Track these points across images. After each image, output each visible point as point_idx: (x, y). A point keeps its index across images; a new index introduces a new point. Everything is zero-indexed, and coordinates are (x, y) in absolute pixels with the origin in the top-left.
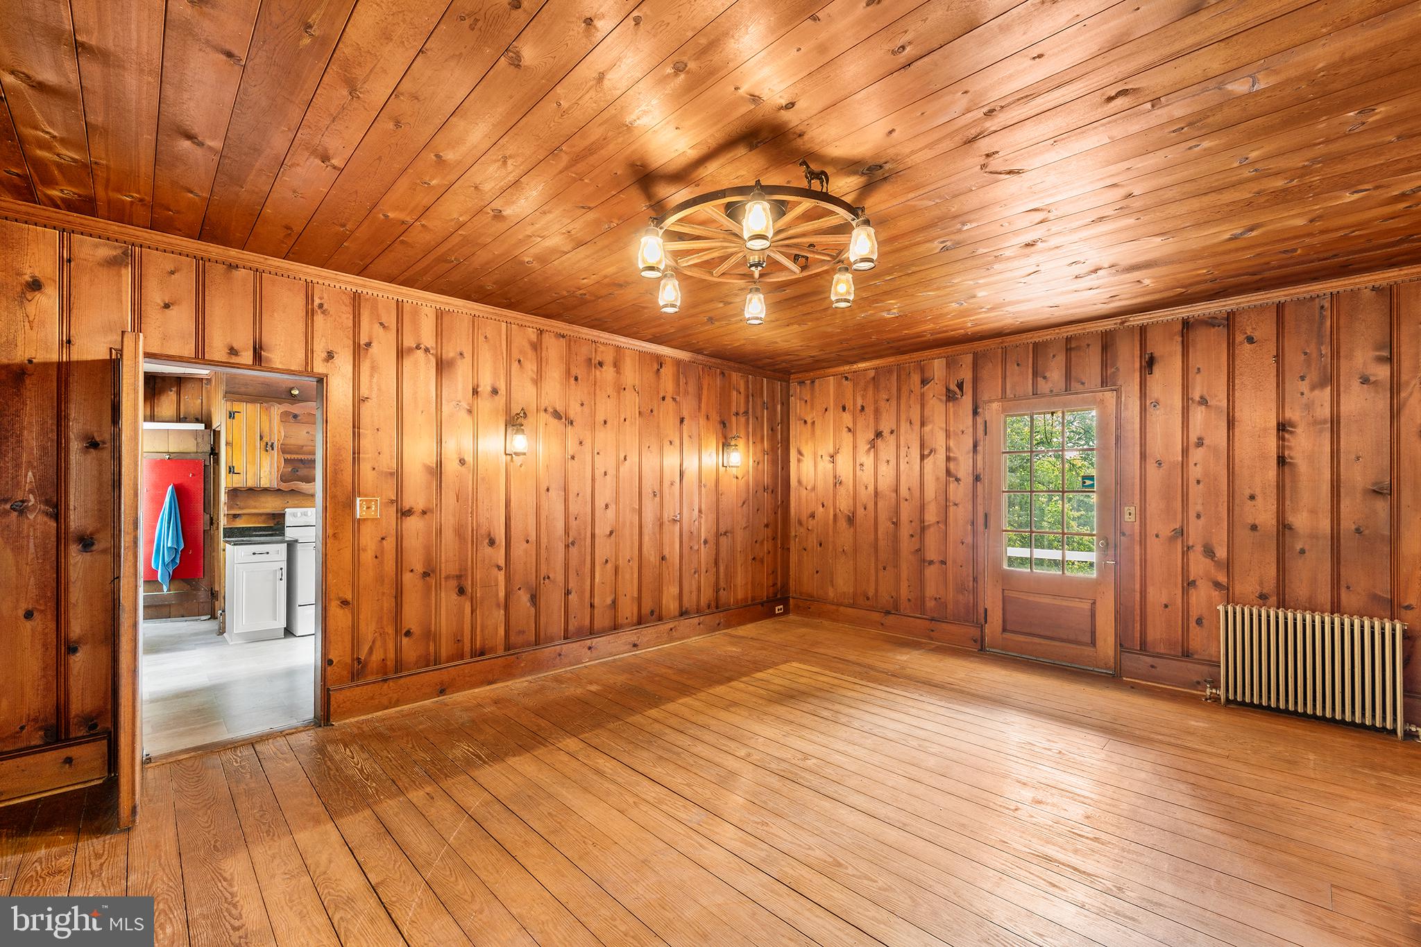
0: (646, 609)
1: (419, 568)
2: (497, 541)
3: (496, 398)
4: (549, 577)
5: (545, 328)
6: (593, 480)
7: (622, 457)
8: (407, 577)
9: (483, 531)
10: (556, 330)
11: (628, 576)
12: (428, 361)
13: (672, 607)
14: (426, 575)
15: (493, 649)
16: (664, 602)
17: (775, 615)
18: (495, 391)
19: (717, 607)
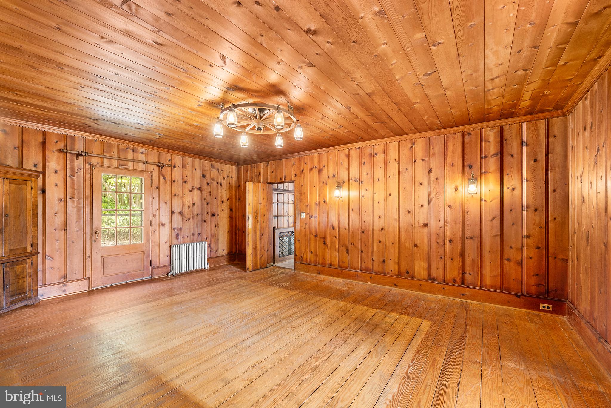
0: (403, 269)
1: (314, 234)
2: (335, 228)
3: (334, 178)
4: (353, 244)
5: (351, 148)
6: (373, 206)
7: (388, 194)
8: (311, 235)
9: (330, 224)
10: (355, 147)
11: (392, 251)
12: (316, 171)
13: (422, 273)
14: (316, 236)
15: (334, 265)
16: (416, 269)
17: (538, 309)
18: (334, 176)
19: (463, 283)
